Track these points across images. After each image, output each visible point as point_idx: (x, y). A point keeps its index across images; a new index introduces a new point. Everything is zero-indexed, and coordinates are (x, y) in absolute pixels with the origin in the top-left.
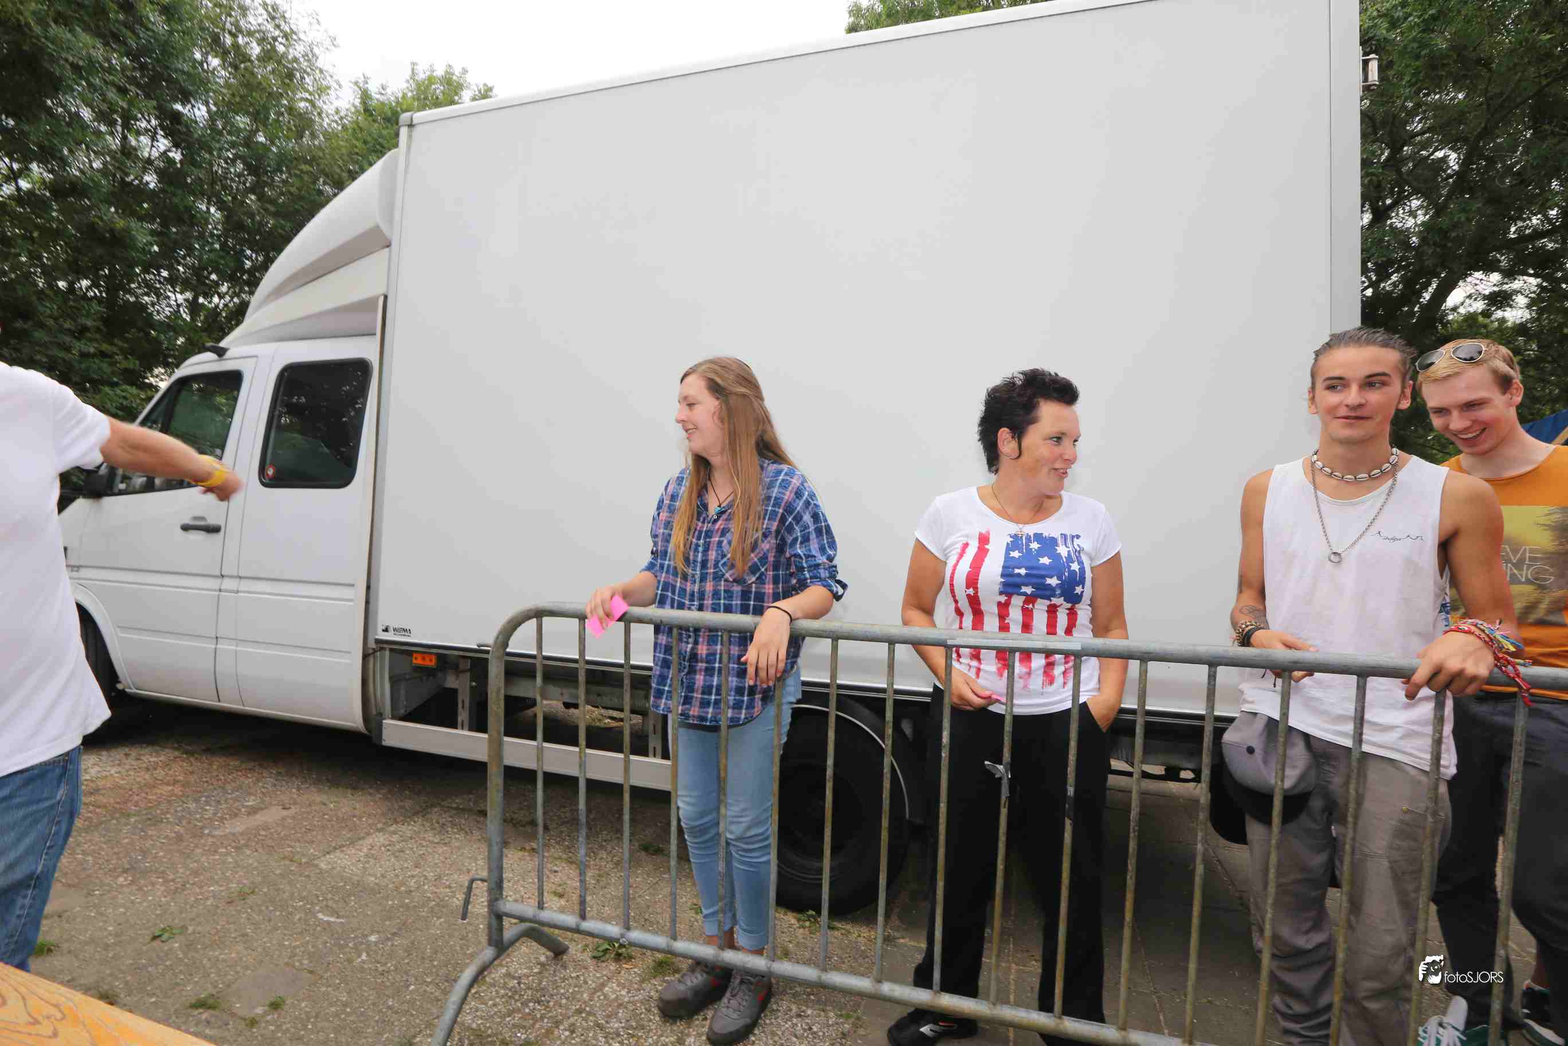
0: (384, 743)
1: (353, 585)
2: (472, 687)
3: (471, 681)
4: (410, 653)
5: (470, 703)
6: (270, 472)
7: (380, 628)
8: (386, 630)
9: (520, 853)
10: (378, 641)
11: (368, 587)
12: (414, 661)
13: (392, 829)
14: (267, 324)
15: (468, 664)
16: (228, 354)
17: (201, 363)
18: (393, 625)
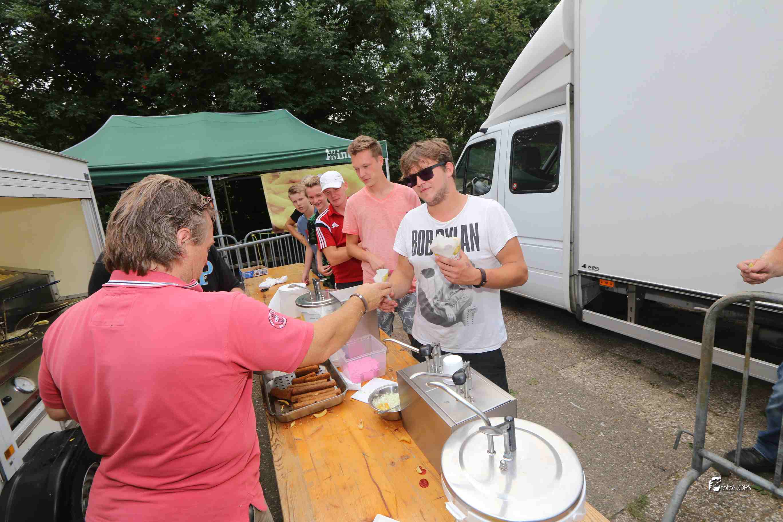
0: (583, 321)
1: (562, 241)
2: (636, 301)
3: (637, 297)
4: (598, 279)
5: (636, 310)
6: (515, 186)
7: (580, 266)
8: (584, 266)
9: (670, 395)
10: (580, 272)
11: (571, 243)
12: (601, 283)
13: (589, 360)
14: (503, 112)
15: (635, 289)
16: (488, 132)
17: (476, 138)
18: (587, 265)
